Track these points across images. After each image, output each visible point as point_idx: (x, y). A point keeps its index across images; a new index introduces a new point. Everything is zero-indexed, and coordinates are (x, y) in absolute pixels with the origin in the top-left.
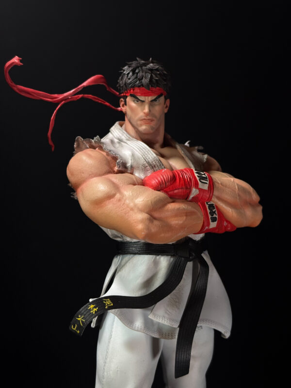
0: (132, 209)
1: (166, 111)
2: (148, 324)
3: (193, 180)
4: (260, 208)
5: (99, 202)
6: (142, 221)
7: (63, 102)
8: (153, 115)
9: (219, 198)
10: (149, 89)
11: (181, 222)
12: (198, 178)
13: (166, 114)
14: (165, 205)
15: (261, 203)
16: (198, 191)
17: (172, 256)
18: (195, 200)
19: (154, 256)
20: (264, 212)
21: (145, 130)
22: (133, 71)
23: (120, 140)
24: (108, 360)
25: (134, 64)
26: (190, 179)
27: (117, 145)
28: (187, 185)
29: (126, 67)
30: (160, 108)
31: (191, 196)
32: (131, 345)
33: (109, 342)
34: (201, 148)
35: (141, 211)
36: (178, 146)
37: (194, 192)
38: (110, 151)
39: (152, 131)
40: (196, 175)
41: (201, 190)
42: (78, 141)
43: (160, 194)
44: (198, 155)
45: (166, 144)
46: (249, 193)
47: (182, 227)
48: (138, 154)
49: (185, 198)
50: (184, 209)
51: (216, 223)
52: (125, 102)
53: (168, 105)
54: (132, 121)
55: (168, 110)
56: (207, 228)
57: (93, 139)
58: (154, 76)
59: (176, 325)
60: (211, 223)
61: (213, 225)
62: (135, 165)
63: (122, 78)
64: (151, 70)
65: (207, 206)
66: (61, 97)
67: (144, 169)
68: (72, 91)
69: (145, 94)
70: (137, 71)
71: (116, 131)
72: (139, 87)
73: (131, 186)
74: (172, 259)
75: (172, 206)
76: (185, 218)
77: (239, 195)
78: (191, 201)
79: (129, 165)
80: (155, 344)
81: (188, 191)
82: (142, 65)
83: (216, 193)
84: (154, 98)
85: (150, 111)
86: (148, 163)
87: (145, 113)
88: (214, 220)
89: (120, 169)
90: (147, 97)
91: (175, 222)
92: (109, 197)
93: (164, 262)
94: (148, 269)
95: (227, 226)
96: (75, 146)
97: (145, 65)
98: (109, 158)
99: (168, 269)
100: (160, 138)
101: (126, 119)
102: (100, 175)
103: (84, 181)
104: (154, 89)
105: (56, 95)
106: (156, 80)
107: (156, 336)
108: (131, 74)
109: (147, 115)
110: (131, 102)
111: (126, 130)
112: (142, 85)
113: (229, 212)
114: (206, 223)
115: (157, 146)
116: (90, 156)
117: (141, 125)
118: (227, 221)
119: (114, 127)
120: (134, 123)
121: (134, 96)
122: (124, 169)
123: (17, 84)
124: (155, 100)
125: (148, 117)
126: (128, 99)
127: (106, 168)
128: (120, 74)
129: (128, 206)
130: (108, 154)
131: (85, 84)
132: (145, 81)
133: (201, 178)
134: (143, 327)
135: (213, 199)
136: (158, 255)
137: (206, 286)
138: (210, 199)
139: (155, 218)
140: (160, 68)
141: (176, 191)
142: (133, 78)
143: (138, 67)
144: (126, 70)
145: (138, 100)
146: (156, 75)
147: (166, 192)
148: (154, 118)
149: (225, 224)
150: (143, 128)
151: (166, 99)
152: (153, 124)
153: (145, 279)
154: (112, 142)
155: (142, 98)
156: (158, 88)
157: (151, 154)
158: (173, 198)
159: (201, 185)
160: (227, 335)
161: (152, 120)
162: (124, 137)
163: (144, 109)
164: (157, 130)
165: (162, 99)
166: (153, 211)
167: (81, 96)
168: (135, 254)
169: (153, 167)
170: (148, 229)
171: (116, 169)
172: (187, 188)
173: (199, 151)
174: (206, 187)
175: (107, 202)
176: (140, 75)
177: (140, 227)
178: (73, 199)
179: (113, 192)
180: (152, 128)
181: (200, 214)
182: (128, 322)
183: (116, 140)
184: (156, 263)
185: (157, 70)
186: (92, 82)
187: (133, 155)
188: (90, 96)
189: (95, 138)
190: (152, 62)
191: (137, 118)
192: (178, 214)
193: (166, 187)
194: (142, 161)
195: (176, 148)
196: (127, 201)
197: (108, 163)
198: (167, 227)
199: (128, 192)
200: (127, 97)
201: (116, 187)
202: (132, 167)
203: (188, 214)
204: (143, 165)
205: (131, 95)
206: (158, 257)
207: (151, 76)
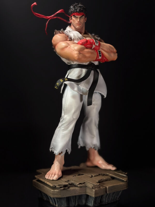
0: (73, 50)
1: (85, 21)
2: (79, 89)
3: (93, 42)
4: (117, 54)
5: (63, 49)
6: (77, 54)
7: (50, 19)
8: (81, 22)
9: (102, 49)
10: (79, 13)
11: (89, 55)
12: (95, 42)
13: (85, 23)
14: (84, 49)
15: (117, 52)
16: (95, 46)
17: (87, 69)
18: (94, 49)
19: (81, 69)
20: (118, 55)
21: (78, 27)
22: (74, 7)
23: (70, 31)
24: (66, 102)
25: (74, 5)
26: (92, 42)
27: (69, 33)
28: (91, 44)
29: (71, 6)
30: (83, 20)
31: (93, 48)
32: (74, 97)
33: (66, 96)
34: (98, 36)
35: (76, 51)
36: (89, 34)
37: (94, 46)
38: (66, 34)
39: (80, 28)
40: (94, 41)
41: (96, 46)
42: (55, 31)
43: (83, 46)
44: (96, 38)
45: (85, 33)
46: (113, 48)
47: (89, 57)
48: (76, 35)
49: (91, 48)
50: (90, 51)
51: (101, 57)
52: (71, 18)
53: (86, 20)
54: (74, 25)
55: (86, 22)
56: (98, 58)
57: (60, 30)
58: (81, 9)
59: (88, 90)
60: (99, 57)
61: (100, 58)
62: (74, 38)
63: (70, 10)
64: (80, 7)
65: (98, 51)
66: (49, 17)
67: (78, 40)
68: (53, 15)
69: (78, 15)
70: (75, 7)
71: (68, 29)
72: (76, 12)
73: (73, 44)
74: (87, 70)
75: (86, 50)
76: (90, 54)
77: (109, 49)
78: (93, 49)
79: (72, 38)
80: (81, 97)
81: (92, 46)
82: (77, 5)
83: (101, 47)
84: (81, 16)
85: (80, 21)
86: (79, 38)
87: (78, 21)
88: (100, 56)
89: (70, 40)
90: (78, 16)
91: (87, 55)
92: (66, 47)
93: (84, 71)
94: (79, 72)
95: (105, 59)
96: (54, 33)
97: (78, 5)
98: (66, 36)
99: (85, 73)
100: (83, 31)
101: (72, 25)
102: (63, 41)
103: (58, 43)
104: (81, 13)
105: (47, 17)
106: (82, 10)
107: (82, 94)
108: (73, 8)
109: (78, 22)
110: (73, 18)
111: (71, 28)
112: (77, 12)
113: (106, 54)
114: (98, 57)
115: (82, 34)
116: (60, 35)
117: (77, 26)
118: (105, 57)
119: (67, 27)
120: (74, 26)
121: (74, 16)
122: (71, 39)
123: (35, 12)
124: (81, 17)
125: (79, 23)
126: (72, 17)
127: (65, 39)
128: (69, 9)
129: (72, 49)
130: (66, 35)
131: (58, 12)
132: (78, 10)
133: (96, 42)
134: (77, 90)
135: (100, 49)
136: (82, 68)
137: (98, 79)
138: (99, 49)
139: (81, 53)
140: (83, 6)
141: (88, 46)
142: (74, 9)
143: (75, 6)
144: (72, 7)
145: (76, 17)
146: (82, 8)
147: (85, 46)
148: (81, 23)
149: (104, 58)
150: (77, 27)
151: (85, 17)
152: (81, 25)
153: (78, 75)
154: (67, 32)
155: (77, 16)
156: (82, 13)
157: (80, 35)
158: (87, 48)
159: (96, 44)
160: (105, 96)
161: (80, 24)
162: (71, 30)
163: (78, 20)
164: (82, 28)
165: (84, 17)
166: (80, 51)
167: (56, 17)
168: (74, 68)
169: (80, 39)
170: (78, 56)
171: (68, 39)
172: (91, 45)
173: (97, 37)
174: (98, 45)
175: (65, 49)
176: (76, 8)
177: (76, 56)
178: (54, 51)
179: (67, 45)
180: (80, 27)
181: (96, 54)
182: (73, 88)
183: (68, 32)
184: (81, 71)
185: (82, 6)
186: (61, 11)
187: (74, 35)
188: (59, 18)
189: (61, 30)
190: (80, 4)
191: (75, 23)
192: (88, 53)
193: (84, 44)
194: (77, 37)
195: (88, 35)
196: (72, 48)
197: (66, 38)
198: (85, 57)
199: (72, 46)
200: (72, 16)
201: (69, 44)
202: (73, 39)
203: (91, 53)
204: (77, 38)
205: (73, 16)
206: (82, 69)
207: (80, 9)
